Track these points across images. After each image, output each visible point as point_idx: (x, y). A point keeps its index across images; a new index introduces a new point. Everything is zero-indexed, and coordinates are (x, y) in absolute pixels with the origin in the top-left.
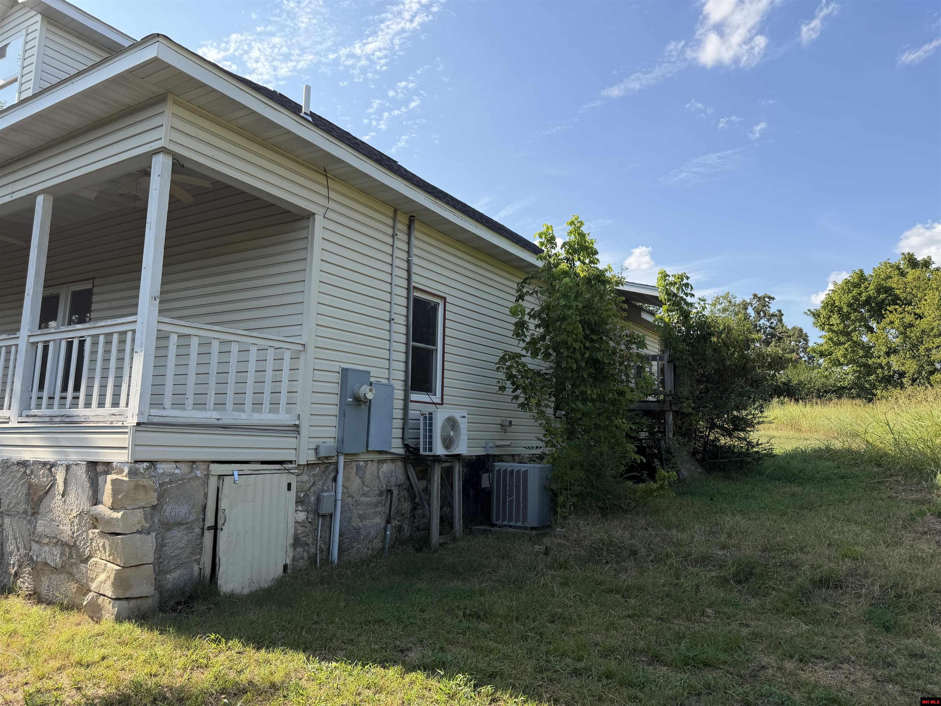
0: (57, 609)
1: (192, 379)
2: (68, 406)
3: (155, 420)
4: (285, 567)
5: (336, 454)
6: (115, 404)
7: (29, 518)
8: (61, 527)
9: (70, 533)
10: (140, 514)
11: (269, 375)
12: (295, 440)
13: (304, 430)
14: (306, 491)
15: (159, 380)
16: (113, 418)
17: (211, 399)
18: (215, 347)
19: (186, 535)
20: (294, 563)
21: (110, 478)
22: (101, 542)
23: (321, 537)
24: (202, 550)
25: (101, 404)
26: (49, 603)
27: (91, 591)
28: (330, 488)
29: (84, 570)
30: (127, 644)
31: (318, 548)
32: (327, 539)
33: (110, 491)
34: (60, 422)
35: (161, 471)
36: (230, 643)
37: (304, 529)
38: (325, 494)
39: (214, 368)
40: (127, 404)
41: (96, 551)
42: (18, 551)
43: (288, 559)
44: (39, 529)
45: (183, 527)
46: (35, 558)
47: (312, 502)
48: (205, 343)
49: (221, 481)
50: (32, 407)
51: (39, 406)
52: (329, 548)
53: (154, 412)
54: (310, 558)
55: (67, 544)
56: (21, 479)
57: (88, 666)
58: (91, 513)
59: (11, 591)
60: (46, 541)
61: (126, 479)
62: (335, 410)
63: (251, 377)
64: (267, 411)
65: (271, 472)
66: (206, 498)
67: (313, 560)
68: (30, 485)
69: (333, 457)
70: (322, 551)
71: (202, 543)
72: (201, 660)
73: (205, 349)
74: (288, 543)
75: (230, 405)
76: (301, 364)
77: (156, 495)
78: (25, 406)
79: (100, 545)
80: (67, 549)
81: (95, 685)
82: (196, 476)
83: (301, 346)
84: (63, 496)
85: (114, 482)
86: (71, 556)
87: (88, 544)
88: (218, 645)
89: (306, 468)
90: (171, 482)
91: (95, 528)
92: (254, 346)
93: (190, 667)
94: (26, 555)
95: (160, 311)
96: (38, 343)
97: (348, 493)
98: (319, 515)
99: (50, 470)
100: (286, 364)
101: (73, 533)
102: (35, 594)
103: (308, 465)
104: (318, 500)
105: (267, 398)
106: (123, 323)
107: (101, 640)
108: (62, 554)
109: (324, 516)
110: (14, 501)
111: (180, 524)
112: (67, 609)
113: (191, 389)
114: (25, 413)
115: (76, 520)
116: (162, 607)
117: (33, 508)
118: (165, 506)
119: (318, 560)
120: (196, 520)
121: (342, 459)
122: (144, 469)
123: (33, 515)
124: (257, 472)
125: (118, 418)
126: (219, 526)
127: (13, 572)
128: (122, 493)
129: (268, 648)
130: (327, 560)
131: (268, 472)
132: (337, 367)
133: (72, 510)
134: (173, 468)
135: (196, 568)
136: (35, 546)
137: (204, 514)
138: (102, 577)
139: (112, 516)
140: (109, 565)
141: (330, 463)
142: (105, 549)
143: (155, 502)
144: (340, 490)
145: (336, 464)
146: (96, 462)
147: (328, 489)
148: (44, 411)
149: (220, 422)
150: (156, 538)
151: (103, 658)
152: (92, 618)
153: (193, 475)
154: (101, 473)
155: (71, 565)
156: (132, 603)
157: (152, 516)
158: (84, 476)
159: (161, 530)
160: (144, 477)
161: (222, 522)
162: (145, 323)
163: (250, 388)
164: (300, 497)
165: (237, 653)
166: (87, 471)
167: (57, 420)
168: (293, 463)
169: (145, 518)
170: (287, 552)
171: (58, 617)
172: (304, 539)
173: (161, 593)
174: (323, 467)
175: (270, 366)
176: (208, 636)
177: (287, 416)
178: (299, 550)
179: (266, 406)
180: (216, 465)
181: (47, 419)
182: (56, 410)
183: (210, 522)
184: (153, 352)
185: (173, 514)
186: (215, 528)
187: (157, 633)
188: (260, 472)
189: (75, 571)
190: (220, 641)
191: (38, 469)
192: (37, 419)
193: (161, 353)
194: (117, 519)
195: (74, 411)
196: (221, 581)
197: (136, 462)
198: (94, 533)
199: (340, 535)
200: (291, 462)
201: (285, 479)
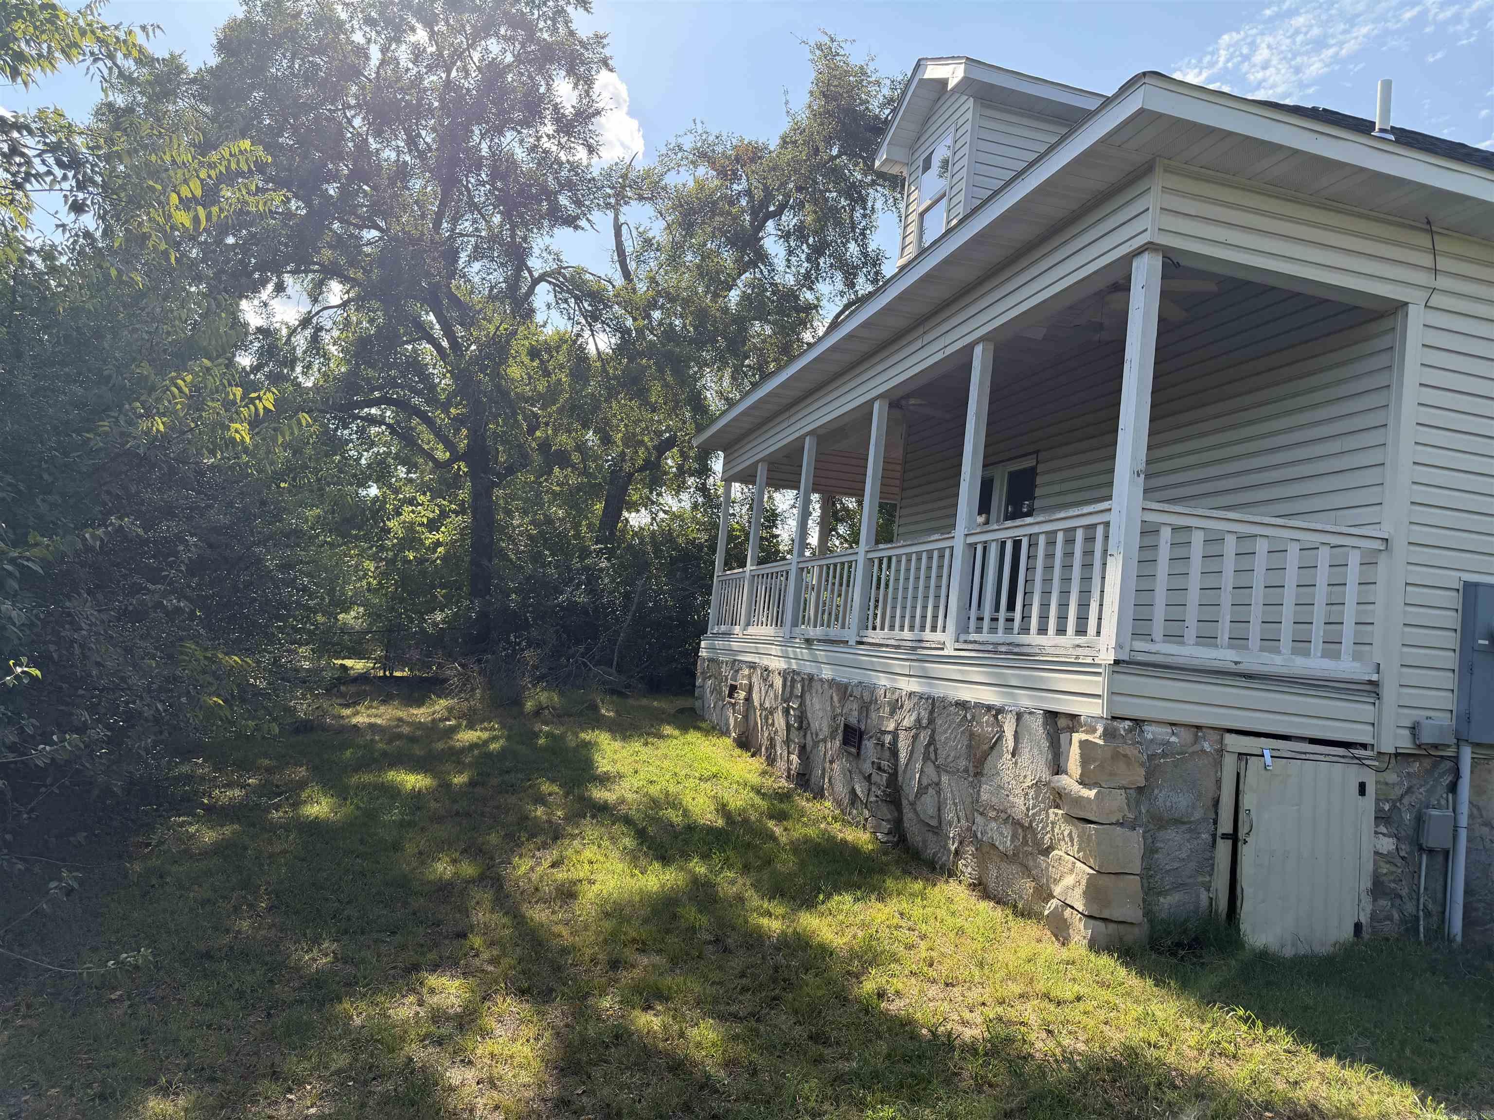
0: (1009, 911)
1: (1193, 596)
2: (1016, 630)
3: (1141, 657)
4: (1358, 927)
5: (1455, 741)
6: (1081, 631)
7: (971, 779)
8: (1011, 798)
9: (1024, 808)
10: (1120, 797)
11: (1321, 594)
12: (1371, 707)
13: (1389, 691)
14: (1394, 802)
15: (1144, 598)
16: (1079, 651)
17: (1224, 630)
18: (1230, 546)
19: (1188, 841)
20: (1375, 924)
21: (1077, 737)
22: (1067, 829)
23: (1425, 888)
24: (1213, 869)
25: (1061, 631)
26: (999, 901)
27: (1054, 897)
28: (1443, 802)
29: (1044, 865)
30: (1108, 986)
31: (1421, 907)
32: (1440, 895)
33: (1078, 757)
34: (1006, 653)
35: (1150, 736)
36: (1271, 1032)
37: (1394, 869)
38: (1434, 812)
39: (1228, 580)
40: (1098, 633)
41: (1059, 840)
42: (959, 821)
43: (1362, 914)
44: (984, 796)
45: (1184, 827)
46: (979, 835)
47: (1407, 822)
48: (1214, 540)
49: (1244, 763)
50: (971, 630)
51: (979, 630)
52: (1444, 912)
53: (1139, 645)
54: (1403, 921)
55: (1017, 824)
56: (960, 725)
57: (1059, 1004)
58: (1052, 785)
59: (951, 874)
60: (992, 814)
61: (1101, 742)
62: (1451, 660)
63: (1289, 595)
64: (1319, 655)
65: (1327, 759)
66: (1219, 788)
67: (1411, 925)
68: (972, 735)
69: (1449, 746)
70: (1428, 914)
71: (1212, 858)
72: (1226, 1045)
73: (1214, 550)
74: (1363, 887)
75: (1254, 642)
76: (1381, 571)
77: (1142, 772)
78: (963, 628)
79: (1066, 833)
80: (1020, 831)
81: (1070, 1033)
82: (1203, 751)
83: (1380, 542)
84: (1013, 755)
85: (1083, 744)
86: (1025, 843)
87: (1048, 829)
88: (1250, 1028)
89: (1393, 761)
90: (1164, 755)
91: (1058, 807)
92: (1294, 543)
93: (1208, 1051)
94: (969, 829)
95: (1145, 491)
96: (976, 544)
97: (1482, 816)
98: (1421, 849)
99: (996, 717)
100: (1353, 574)
101: (1028, 809)
102: (980, 884)
103: (1397, 755)
104: (1419, 820)
105: (1318, 632)
106: (1091, 514)
107: (1073, 971)
108: (1014, 837)
109: (1431, 851)
110: (952, 754)
111: (1178, 822)
112: (1023, 915)
113: (1192, 614)
114: (963, 637)
115: (1032, 793)
116: (1154, 944)
117: (976, 767)
118: (1156, 791)
119: (1422, 929)
120: (1204, 819)
121: (1467, 754)
122: (1125, 730)
123: (976, 775)
124: (1303, 756)
125: (1086, 651)
126: (1241, 834)
127: (953, 848)
128: (1094, 761)
129: (1340, 1058)
130: (1440, 931)
131: (1322, 758)
132: (1453, 579)
133: (1025, 777)
134: (1167, 733)
135: (1204, 896)
136: (979, 819)
137: (1217, 814)
138: (1069, 880)
139: (1080, 794)
140: (1078, 864)
141: (1442, 757)
142: (1072, 840)
143: (1142, 783)
144: (1464, 809)
145: (1456, 760)
146: (1057, 713)
147: (1439, 803)
148: (984, 636)
149: (1241, 668)
150: (1143, 837)
151: (1079, 999)
152: (1056, 936)
153: (1197, 748)
154: (1063, 729)
155: (1027, 854)
156: (1112, 926)
157: (1138, 803)
158: (1041, 730)
159: (1151, 826)
160: (1125, 743)
161: (1246, 831)
162: (1124, 512)
163: (1288, 613)
164: (1382, 810)
165: (1285, 1051)
166: (1045, 724)
167: (1003, 649)
168: (1369, 747)
169: (1128, 805)
170: (1360, 901)
171: (1011, 924)
172: (1393, 885)
173: (1151, 921)
174: (1427, 763)
175: (1322, 576)
176: (1234, 1010)
177: (1357, 665)
178: (1383, 903)
179: (1317, 645)
180: (1233, 735)
181: (990, 648)
182: (1000, 636)
183: (1226, 826)
184: (1135, 555)
185: (1168, 804)
186: (1234, 838)
187: (1150, 982)
188: (1308, 756)
189: (1031, 863)
190: (1253, 1023)
191: (980, 714)
192: (977, 647)
193: (1148, 555)
194: (1088, 799)
195: (1024, 639)
196: (1245, 926)
197: (1114, 718)
198: (1056, 815)
199: (1466, 892)
200: (1364, 746)
201: (1354, 775)
